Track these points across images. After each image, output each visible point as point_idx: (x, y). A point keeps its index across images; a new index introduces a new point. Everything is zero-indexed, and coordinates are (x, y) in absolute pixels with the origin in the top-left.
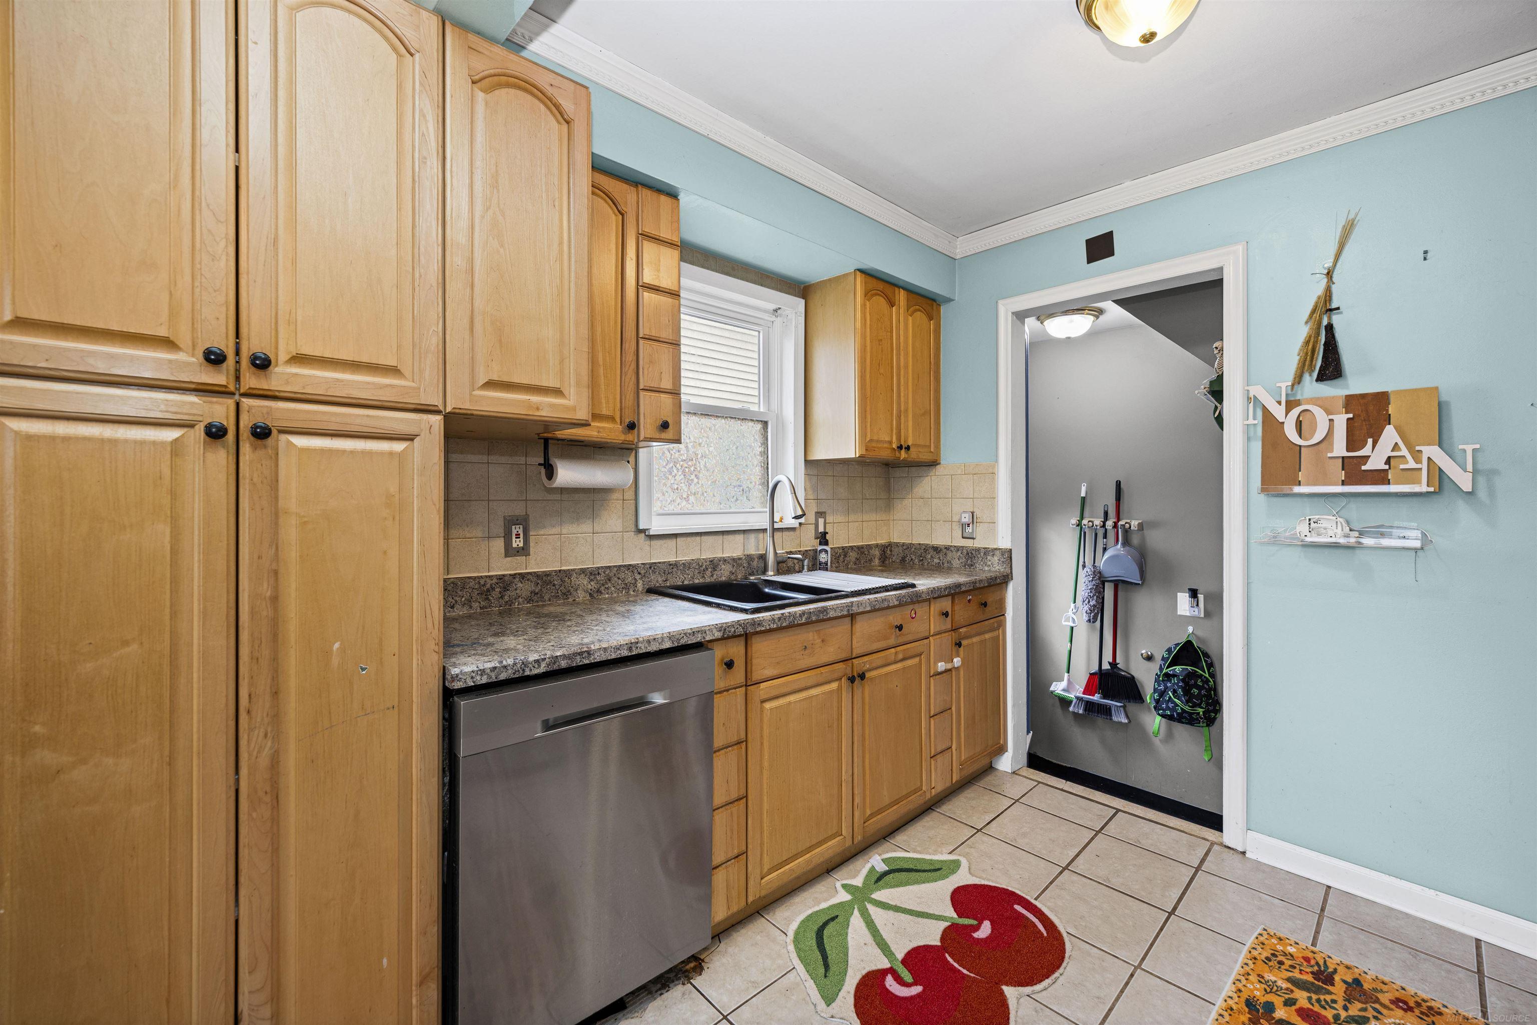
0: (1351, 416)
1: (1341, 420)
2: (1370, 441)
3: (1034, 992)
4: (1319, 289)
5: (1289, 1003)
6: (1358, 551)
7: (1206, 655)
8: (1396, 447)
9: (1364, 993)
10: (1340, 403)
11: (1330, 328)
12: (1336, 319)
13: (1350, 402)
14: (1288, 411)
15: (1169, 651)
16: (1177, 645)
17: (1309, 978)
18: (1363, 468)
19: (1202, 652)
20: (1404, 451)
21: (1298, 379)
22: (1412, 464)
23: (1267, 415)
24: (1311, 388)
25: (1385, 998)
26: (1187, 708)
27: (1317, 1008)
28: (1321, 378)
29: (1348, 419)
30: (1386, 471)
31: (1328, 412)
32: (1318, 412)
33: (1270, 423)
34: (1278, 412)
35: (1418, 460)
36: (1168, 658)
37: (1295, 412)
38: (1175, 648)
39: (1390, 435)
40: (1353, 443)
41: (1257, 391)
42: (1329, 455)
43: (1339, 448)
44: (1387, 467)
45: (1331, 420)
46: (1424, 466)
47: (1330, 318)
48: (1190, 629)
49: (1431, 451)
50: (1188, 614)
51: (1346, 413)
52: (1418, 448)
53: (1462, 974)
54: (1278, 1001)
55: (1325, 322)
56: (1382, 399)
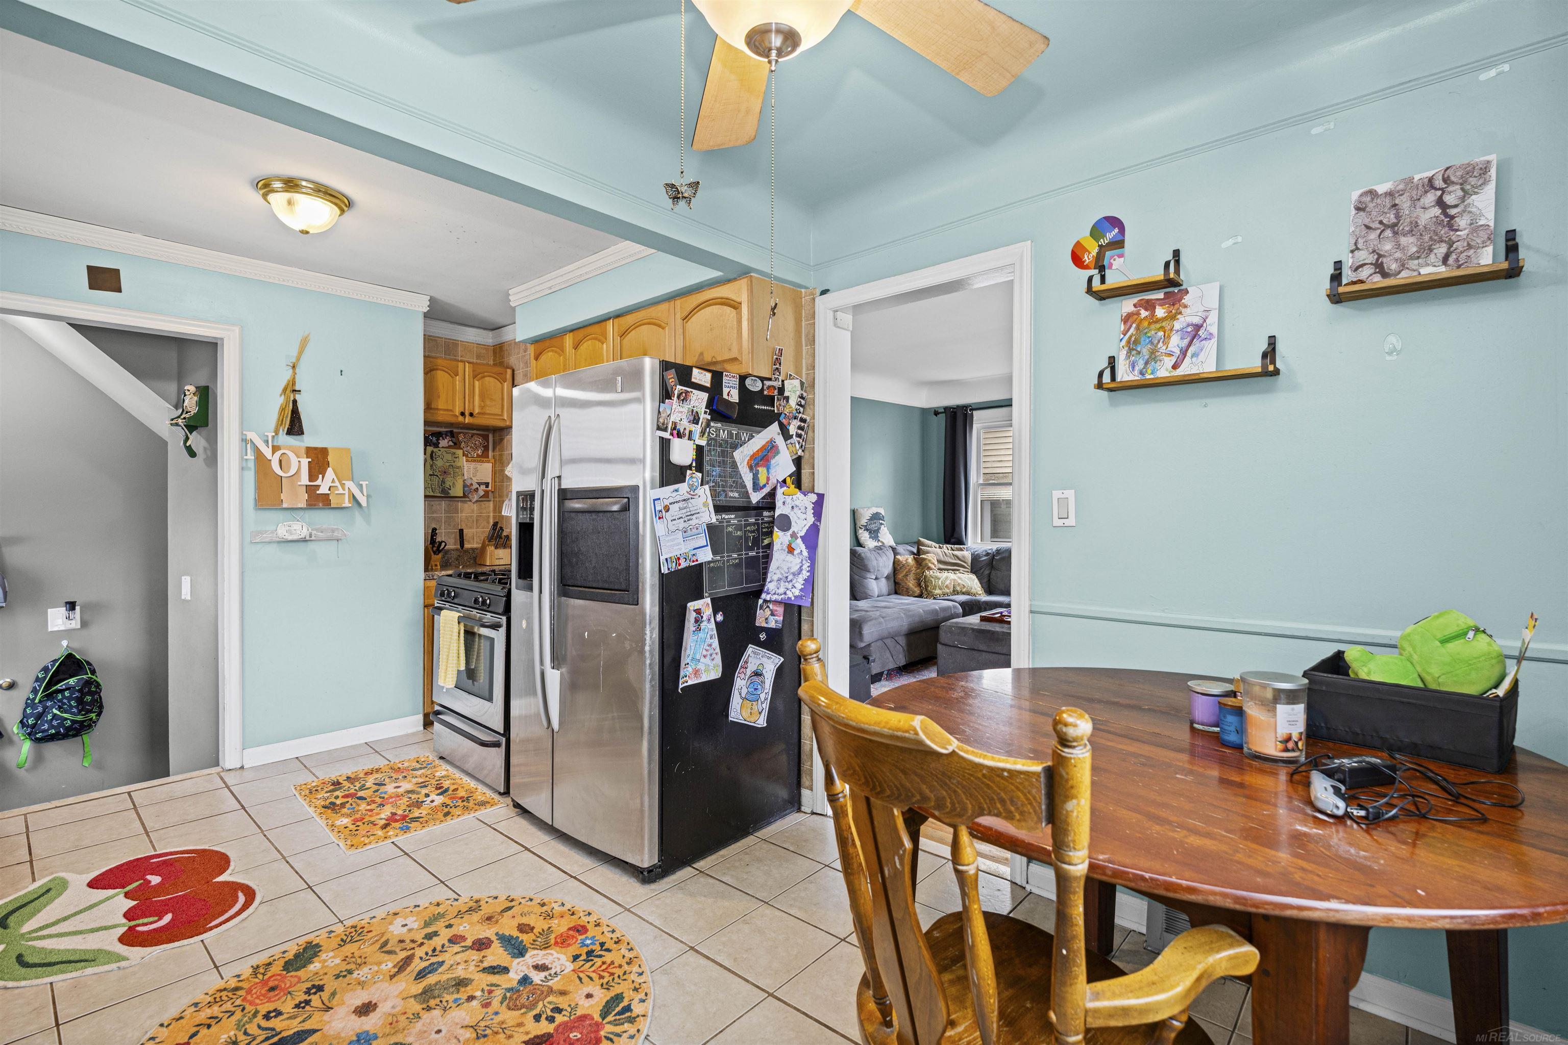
0: (310, 460)
1: (305, 462)
2: (320, 476)
3: (233, 870)
4: (287, 375)
5: (337, 797)
6: (309, 543)
7: (89, 663)
8: (333, 481)
9: (354, 779)
10: (303, 451)
11: (295, 402)
12: (298, 397)
13: (310, 451)
14: (273, 453)
15: (46, 669)
16: (55, 661)
17: (332, 787)
18: (318, 492)
19: (85, 661)
20: (337, 484)
21: (277, 432)
22: (341, 491)
23: (259, 454)
24: (284, 439)
25: (362, 775)
26: (79, 718)
27: (347, 793)
28: (290, 432)
29: (309, 462)
30: (328, 494)
31: (298, 457)
32: (291, 455)
33: (261, 461)
34: (267, 452)
35: (344, 489)
36: (45, 678)
37: (278, 454)
38: (53, 666)
39: (330, 473)
40: (312, 477)
41: (251, 435)
42: (299, 483)
43: (305, 480)
44: (329, 492)
45: (299, 461)
46: (346, 492)
47: (294, 396)
48: (65, 643)
49: (349, 484)
50: (62, 628)
51: (307, 458)
52: (343, 482)
53: (372, 755)
54: (333, 800)
55: (292, 399)
56: (324, 452)
